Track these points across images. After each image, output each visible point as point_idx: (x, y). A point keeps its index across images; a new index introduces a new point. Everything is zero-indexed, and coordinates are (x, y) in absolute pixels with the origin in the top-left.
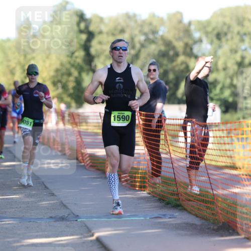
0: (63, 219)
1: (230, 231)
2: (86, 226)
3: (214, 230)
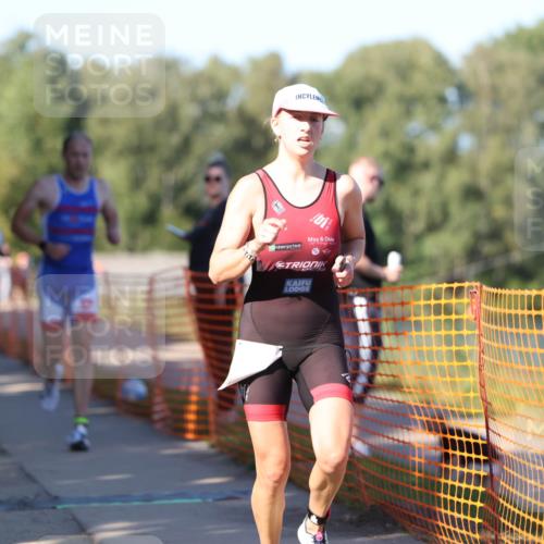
0: (23, 504)
1: (388, 525)
2: (74, 519)
3: (351, 522)
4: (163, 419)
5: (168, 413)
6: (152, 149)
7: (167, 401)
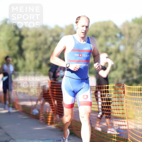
4: (43, 120)
5: (44, 118)
6: (40, 49)
7: (44, 115)
